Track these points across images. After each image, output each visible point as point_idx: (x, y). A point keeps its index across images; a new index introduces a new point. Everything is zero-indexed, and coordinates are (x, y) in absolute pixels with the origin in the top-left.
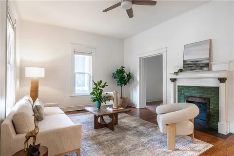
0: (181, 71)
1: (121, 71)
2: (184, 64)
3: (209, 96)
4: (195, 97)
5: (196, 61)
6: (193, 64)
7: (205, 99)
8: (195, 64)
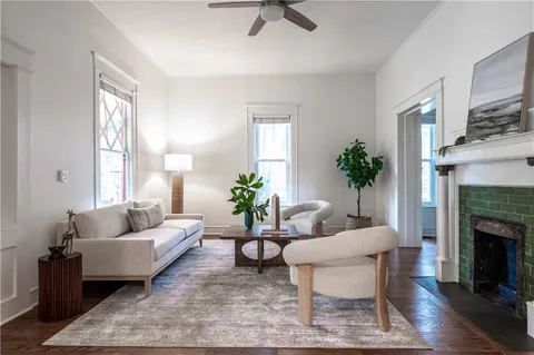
0: (461, 141)
1: (357, 152)
2: (469, 122)
3: (522, 218)
4: (491, 219)
5: (494, 110)
6: (486, 119)
7: (512, 225)
8: (490, 119)
